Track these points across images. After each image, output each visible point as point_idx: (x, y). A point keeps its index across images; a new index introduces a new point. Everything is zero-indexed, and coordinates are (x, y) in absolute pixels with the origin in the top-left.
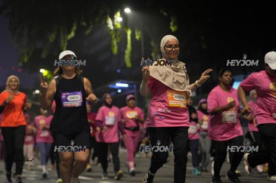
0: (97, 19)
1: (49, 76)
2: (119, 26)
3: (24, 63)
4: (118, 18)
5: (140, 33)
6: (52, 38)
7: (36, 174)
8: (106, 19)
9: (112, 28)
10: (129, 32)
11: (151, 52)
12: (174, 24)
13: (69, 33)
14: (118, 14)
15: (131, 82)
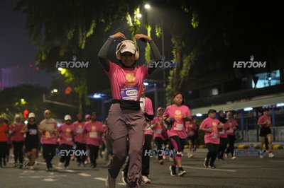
0: (116, 16)
1: (67, 75)
2: (139, 23)
3: (41, 61)
4: (138, 14)
5: (160, 29)
6: (70, 35)
7: (54, 175)
8: (126, 16)
9: (131, 24)
10: (149, 29)
11: (172, 50)
12: (195, 20)
13: (88, 30)
14: (138, 10)
15: (151, 81)
